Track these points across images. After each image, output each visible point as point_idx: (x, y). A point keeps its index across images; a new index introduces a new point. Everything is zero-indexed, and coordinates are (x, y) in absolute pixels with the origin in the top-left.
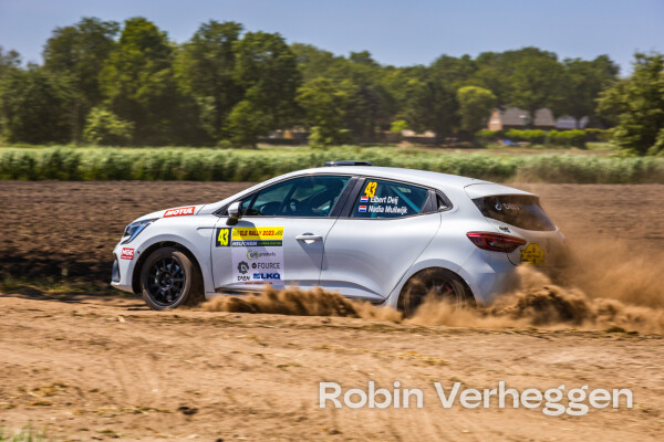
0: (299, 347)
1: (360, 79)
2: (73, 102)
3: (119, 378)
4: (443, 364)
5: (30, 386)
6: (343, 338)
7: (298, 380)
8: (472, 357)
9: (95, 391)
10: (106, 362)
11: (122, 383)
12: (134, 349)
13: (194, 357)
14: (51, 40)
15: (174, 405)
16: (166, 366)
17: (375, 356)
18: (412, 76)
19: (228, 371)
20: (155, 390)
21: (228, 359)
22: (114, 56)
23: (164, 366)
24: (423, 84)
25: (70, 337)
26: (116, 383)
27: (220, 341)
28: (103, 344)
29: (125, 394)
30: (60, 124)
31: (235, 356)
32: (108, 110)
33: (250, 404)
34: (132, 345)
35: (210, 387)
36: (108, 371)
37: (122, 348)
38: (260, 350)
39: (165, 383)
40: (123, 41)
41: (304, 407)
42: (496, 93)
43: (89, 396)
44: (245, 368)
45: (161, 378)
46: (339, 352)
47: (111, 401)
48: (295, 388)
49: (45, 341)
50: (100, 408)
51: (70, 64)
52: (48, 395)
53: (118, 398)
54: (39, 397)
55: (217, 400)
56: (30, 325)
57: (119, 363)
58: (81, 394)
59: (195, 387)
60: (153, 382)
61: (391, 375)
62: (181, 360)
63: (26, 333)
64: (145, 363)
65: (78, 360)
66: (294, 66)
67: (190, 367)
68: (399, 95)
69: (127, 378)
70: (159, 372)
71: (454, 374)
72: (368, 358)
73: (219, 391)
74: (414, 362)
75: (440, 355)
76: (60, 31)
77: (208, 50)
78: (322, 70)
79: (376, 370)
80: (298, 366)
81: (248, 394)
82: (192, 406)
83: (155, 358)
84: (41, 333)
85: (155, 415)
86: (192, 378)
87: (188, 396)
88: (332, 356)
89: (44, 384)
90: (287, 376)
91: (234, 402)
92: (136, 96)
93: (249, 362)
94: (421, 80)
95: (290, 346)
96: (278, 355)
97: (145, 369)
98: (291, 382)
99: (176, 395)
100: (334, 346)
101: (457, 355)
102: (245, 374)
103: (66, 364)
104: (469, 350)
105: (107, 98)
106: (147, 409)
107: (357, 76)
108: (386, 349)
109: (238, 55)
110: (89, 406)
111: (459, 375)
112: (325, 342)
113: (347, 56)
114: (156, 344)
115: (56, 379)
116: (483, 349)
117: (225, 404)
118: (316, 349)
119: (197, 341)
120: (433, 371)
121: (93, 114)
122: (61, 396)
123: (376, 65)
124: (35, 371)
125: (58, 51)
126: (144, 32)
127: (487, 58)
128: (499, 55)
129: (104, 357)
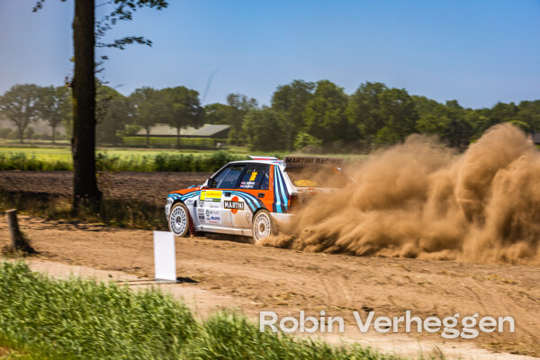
0: (428, 272)
1: (452, 116)
2: (288, 128)
3: (326, 290)
4: (514, 283)
5: (275, 293)
6: (454, 267)
7: (431, 291)
8: (530, 279)
9: (313, 297)
10: (318, 280)
11: (328, 292)
12: (333, 273)
13: (368, 277)
14: (276, 93)
15: (359, 306)
16: (353, 282)
17: (474, 278)
18: (482, 115)
19: (389, 286)
20: (348, 297)
21: (389, 279)
22: (311, 102)
23: (352, 283)
24: (487, 119)
25: (296, 265)
26: (325, 293)
27: (383, 269)
28: (316, 269)
29: (330, 299)
30: (281, 141)
31: (393, 277)
32: (308, 133)
33: (404, 306)
34: (333, 270)
35: (380, 295)
36: (320, 285)
37: (327, 272)
38: (406, 274)
39: (353, 293)
40: (317, 94)
41: (435, 308)
42: (529, 124)
43: (309, 300)
44: (400, 285)
45: (351, 290)
46: (453, 275)
47: (322, 303)
48: (429, 296)
49: (282, 267)
50: (316, 307)
51: (286, 107)
52: (286, 299)
53: (326, 301)
54: (280, 300)
55: (384, 303)
56: (272, 257)
57: (326, 281)
58: (305, 299)
59: (370, 295)
60: (346, 292)
61: (484, 289)
62: (362, 279)
63: (271, 262)
64: (340, 281)
65: (302, 279)
66: (413, 107)
67: (367, 284)
68: (474, 125)
69: (331, 290)
70: (349, 286)
71: (521, 289)
72: (470, 279)
73: (385, 298)
74: (497, 281)
75: (511, 277)
76: (281, 88)
77: (365, 99)
78: (431, 110)
79: (475, 287)
80: (429, 283)
81: (401, 300)
82: (370, 306)
83: (346, 278)
84: (279, 263)
85: (348, 312)
86: (369, 290)
87: (366, 301)
88: (449, 278)
89: (283, 292)
90: (424, 289)
91: (394, 304)
92: (323, 125)
93: (401, 281)
94: (486, 116)
95: (423, 271)
96: (418, 277)
97: (341, 284)
98: (427, 293)
99: (359, 300)
100: (450, 272)
101: (521, 277)
102: (400, 288)
103: (295, 281)
104: (528, 275)
105: (306, 126)
106: (344, 308)
107: (449, 115)
108: (479, 274)
109: (381, 102)
110: (309, 306)
111: (525, 290)
112: (444, 270)
113: (444, 103)
114: (346, 270)
115: (290, 290)
116: (536, 275)
117: (389, 305)
118: (439, 274)
119: (369, 268)
120: (508, 287)
121: (299, 135)
122: (293, 300)
123: (461, 108)
124: (278, 285)
125: (280, 99)
126: (327, 88)
127: (525, 104)
128: (531, 102)
129: (317, 277)
